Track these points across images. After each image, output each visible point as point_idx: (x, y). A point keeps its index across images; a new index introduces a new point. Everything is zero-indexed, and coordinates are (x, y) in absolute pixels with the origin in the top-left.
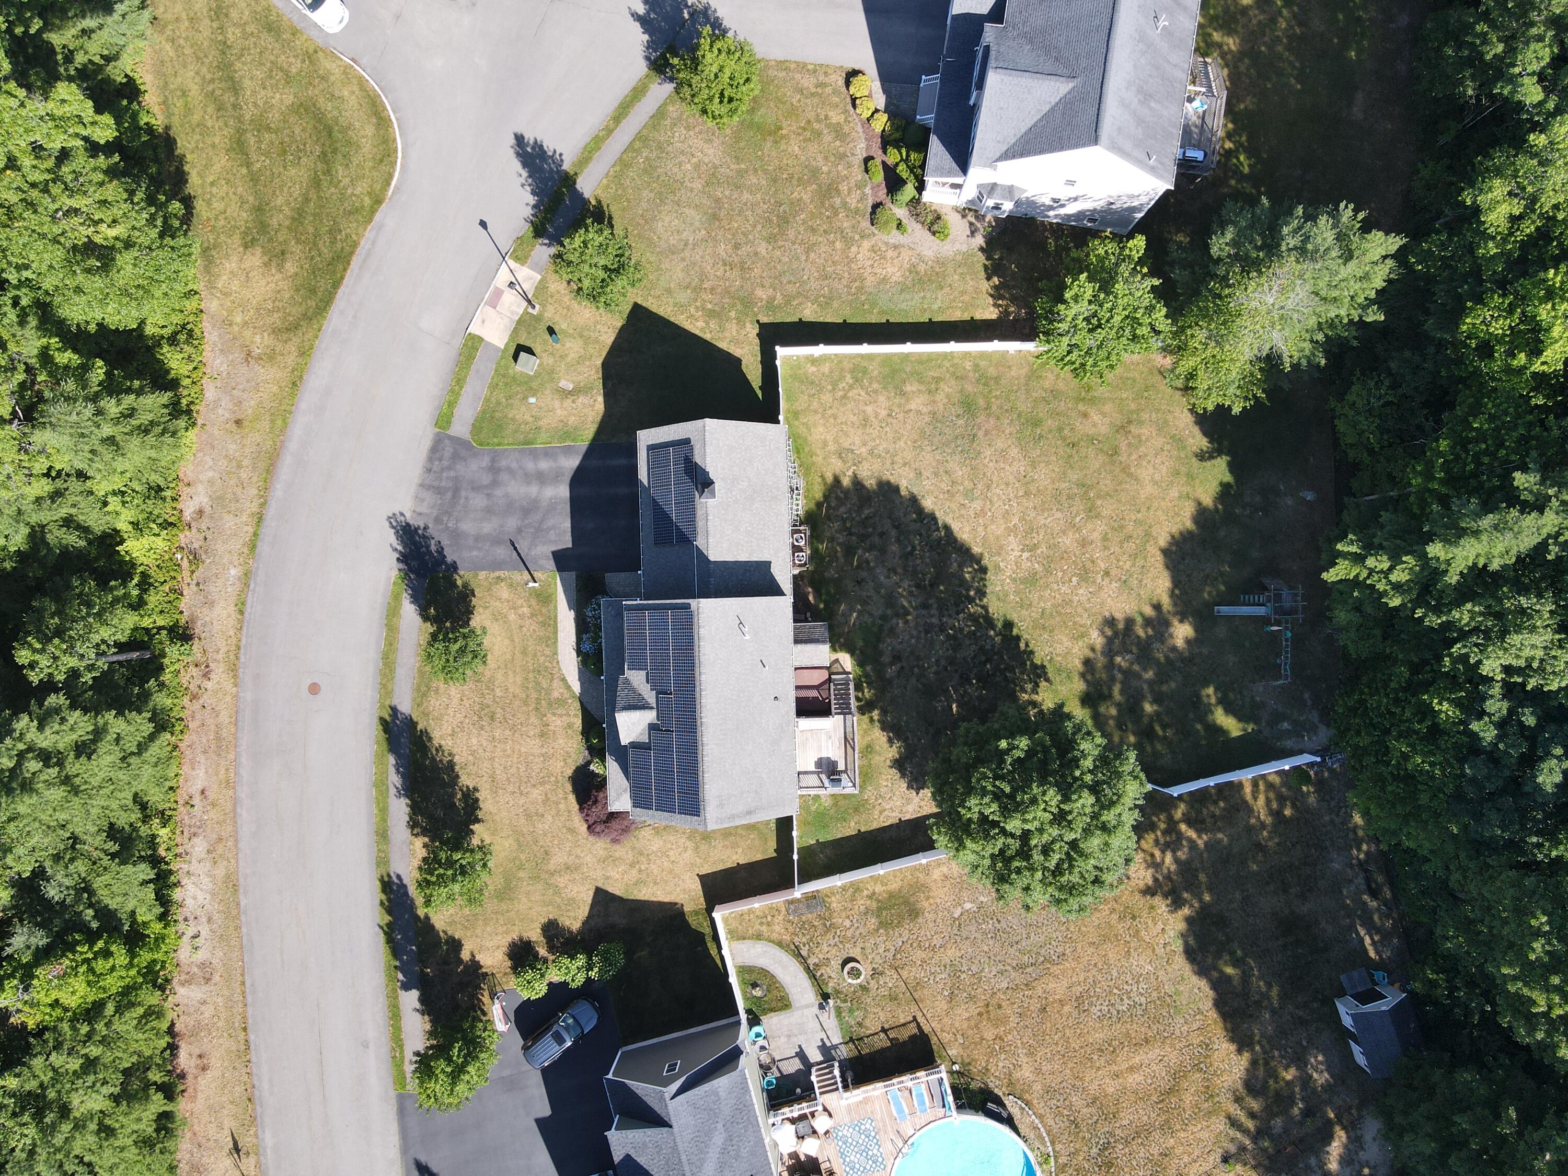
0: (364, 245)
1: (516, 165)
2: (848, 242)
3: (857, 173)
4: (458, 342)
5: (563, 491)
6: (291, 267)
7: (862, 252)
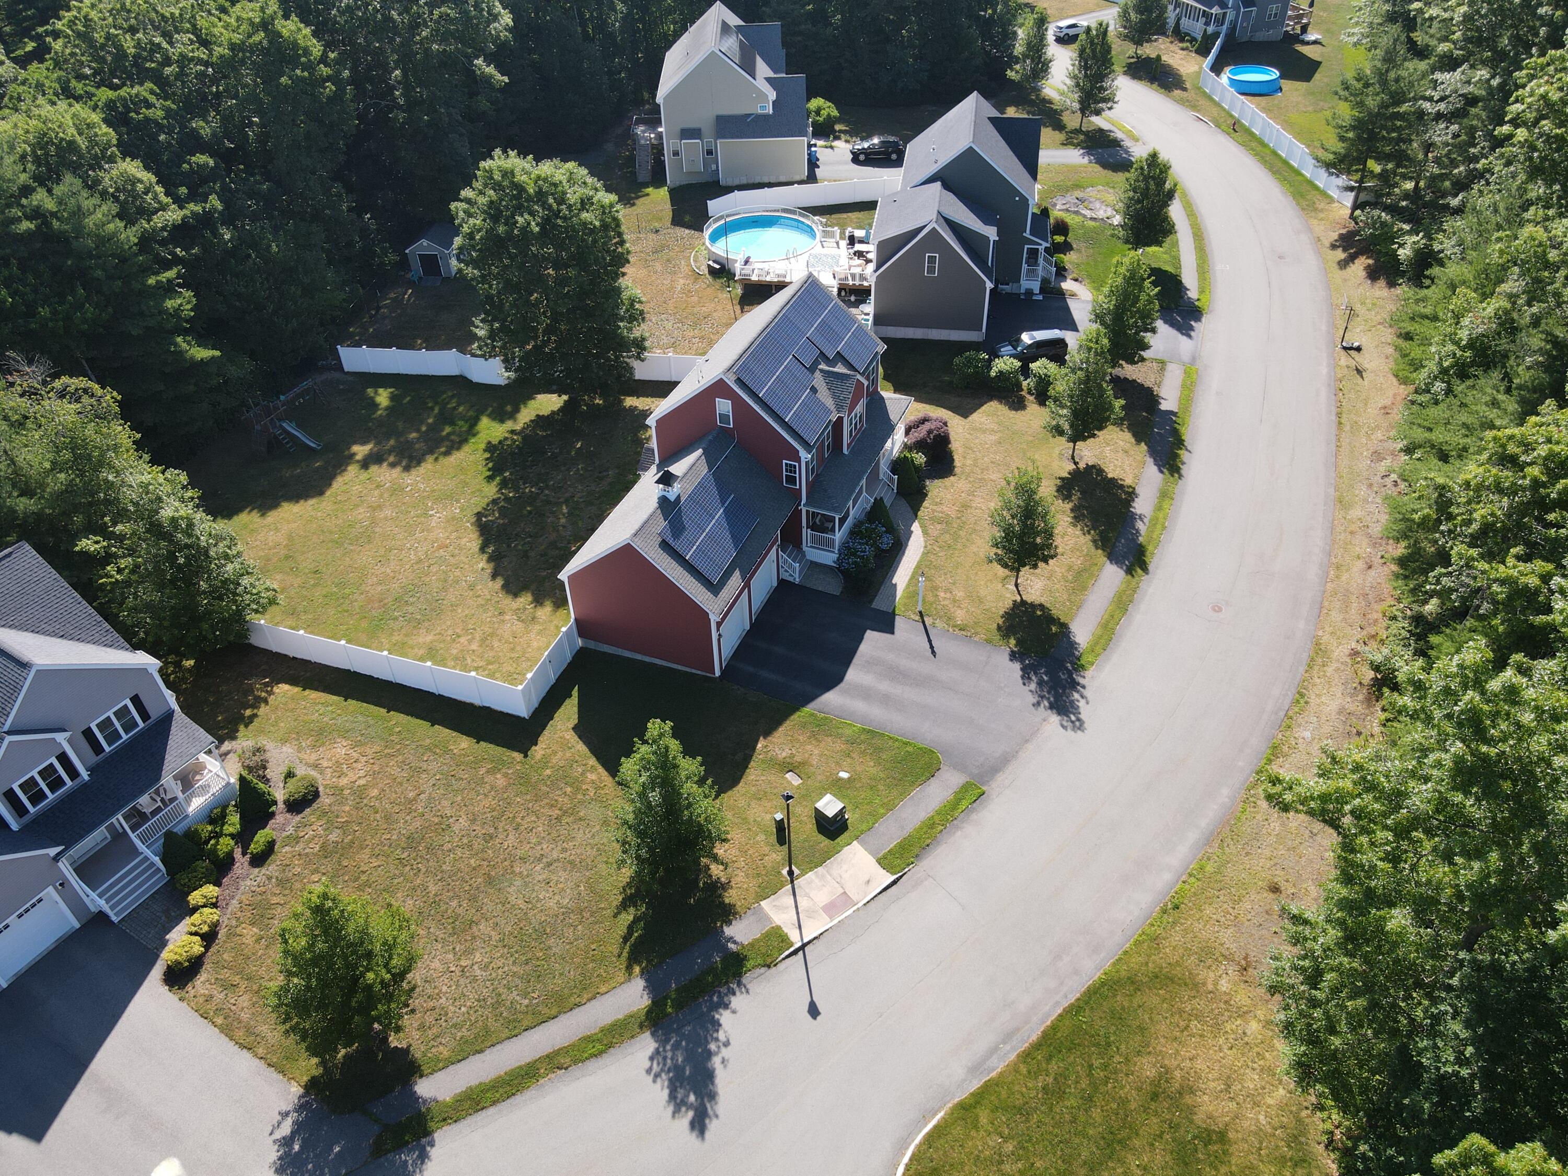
4: (917, 871)
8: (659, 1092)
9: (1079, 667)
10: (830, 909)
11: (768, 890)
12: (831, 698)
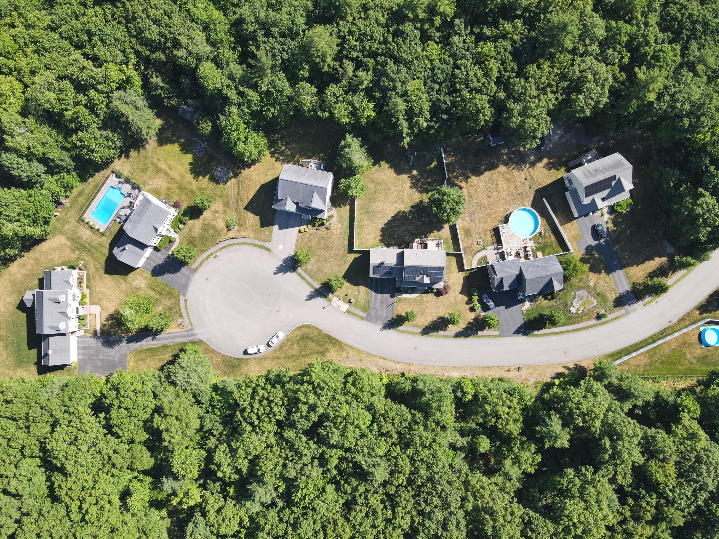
0: (326, 332)
1: (312, 300)
2: (333, 234)
3: (320, 232)
4: (347, 314)
5: (379, 295)
6: (330, 347)
7: (335, 232)
8: (308, 294)
9: (393, 328)
10: (338, 306)
11: (337, 297)
12: (373, 293)
